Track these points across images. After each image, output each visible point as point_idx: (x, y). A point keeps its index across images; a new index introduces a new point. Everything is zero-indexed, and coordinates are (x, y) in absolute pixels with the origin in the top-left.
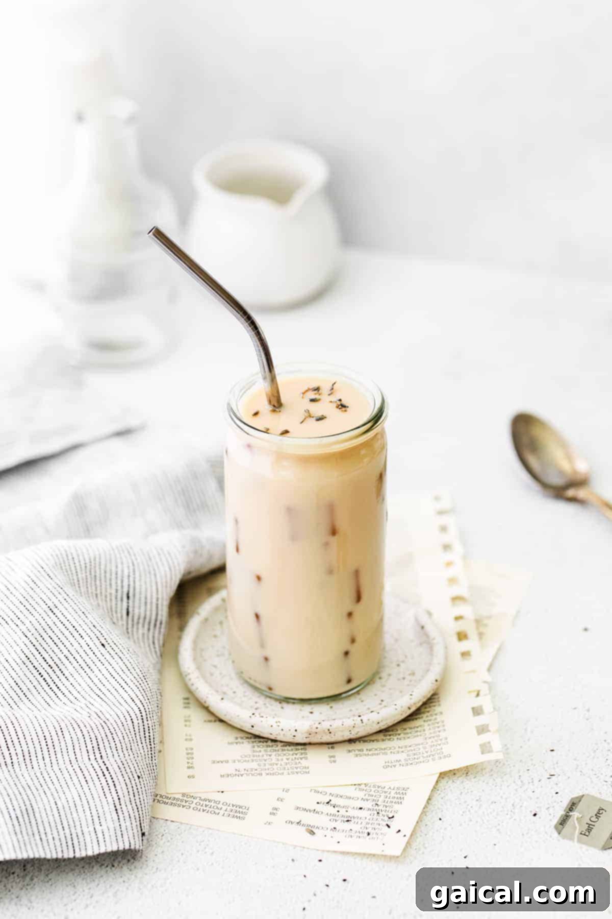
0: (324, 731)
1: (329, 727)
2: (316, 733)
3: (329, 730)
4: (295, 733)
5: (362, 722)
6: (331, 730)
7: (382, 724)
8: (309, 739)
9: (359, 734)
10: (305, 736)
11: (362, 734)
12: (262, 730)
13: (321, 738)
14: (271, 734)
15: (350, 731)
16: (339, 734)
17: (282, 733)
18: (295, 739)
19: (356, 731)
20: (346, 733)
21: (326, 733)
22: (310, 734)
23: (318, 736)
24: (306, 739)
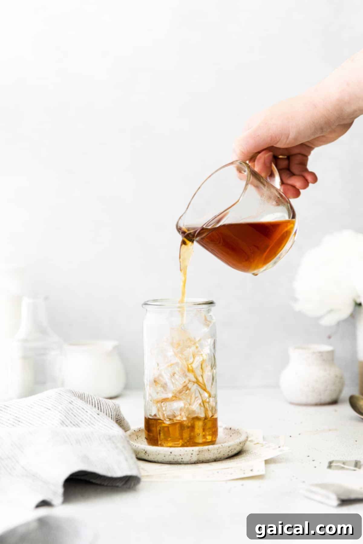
7: (230, 448)
8: (199, 455)
9: (221, 453)
10: (197, 453)
11: (222, 453)
12: (176, 454)
13: (204, 455)
14: (180, 455)
15: (217, 450)
16: (212, 451)
17: (186, 453)
18: (192, 457)
19: (220, 451)
20: (216, 452)
21: (207, 451)
22: (199, 452)
23: (203, 453)
24: (197, 456)
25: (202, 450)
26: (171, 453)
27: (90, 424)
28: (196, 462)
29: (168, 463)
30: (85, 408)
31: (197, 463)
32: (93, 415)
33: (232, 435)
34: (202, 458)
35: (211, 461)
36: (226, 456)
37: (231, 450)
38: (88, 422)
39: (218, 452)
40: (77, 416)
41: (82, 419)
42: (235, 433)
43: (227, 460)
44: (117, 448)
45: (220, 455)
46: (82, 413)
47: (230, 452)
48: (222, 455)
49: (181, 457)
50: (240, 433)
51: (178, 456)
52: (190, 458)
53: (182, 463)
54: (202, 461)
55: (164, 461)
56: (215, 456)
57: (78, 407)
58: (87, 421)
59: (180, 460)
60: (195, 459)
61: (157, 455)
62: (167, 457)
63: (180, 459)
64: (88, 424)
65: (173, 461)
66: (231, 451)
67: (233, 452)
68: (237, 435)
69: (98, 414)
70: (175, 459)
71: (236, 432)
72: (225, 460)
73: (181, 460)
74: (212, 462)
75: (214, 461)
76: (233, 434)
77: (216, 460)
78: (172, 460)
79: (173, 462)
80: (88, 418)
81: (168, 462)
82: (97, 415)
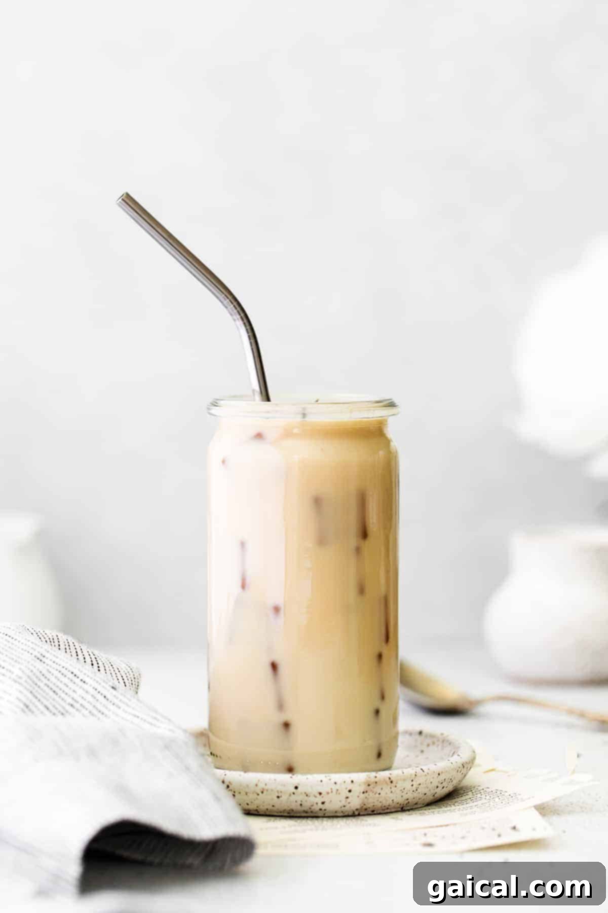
0: (384, 780)
1: (389, 776)
2: (376, 783)
3: (390, 778)
4: (350, 787)
5: (423, 771)
6: (392, 779)
7: (442, 777)
8: (366, 795)
9: (419, 790)
10: (363, 788)
11: (422, 790)
12: (309, 790)
13: (379, 794)
14: (320, 794)
15: (412, 781)
16: (400, 785)
17: (335, 787)
18: (349, 800)
19: (418, 783)
20: (407, 785)
21: (386, 783)
22: (369, 785)
23: (378, 789)
24: (362, 796)
25: (376, 780)
26: (296, 788)
27: (95, 712)
28: (357, 813)
29: (286, 814)
30: (78, 673)
31: (359, 815)
32: (99, 688)
33: (424, 748)
34: (373, 800)
35: (393, 810)
36: (430, 798)
37: (442, 783)
38: (90, 708)
39: (412, 785)
40: (60, 692)
41: (73, 699)
42: (434, 743)
43: (429, 807)
44: (188, 769)
45: (415, 795)
46: (71, 685)
47: (440, 786)
48: (421, 796)
49: (319, 800)
50: (450, 744)
51: (315, 797)
52: (343, 803)
53: (320, 814)
54: (371, 809)
55: (275, 809)
56: (406, 797)
57: (60, 668)
58: (87, 705)
59: (316, 808)
60: (355, 803)
61: (258, 795)
62: (284, 798)
63: (317, 804)
64: (90, 712)
65: (299, 808)
66: (442, 786)
67: (447, 787)
68: (440, 747)
69: (113, 688)
70: (304, 804)
71: (438, 741)
72: (425, 808)
73: (320, 806)
74: (396, 812)
75: (399, 809)
76: (428, 745)
77: (404, 808)
78: (295, 806)
79: (299, 812)
80: (89, 698)
81: (284, 811)
82: (112, 690)
